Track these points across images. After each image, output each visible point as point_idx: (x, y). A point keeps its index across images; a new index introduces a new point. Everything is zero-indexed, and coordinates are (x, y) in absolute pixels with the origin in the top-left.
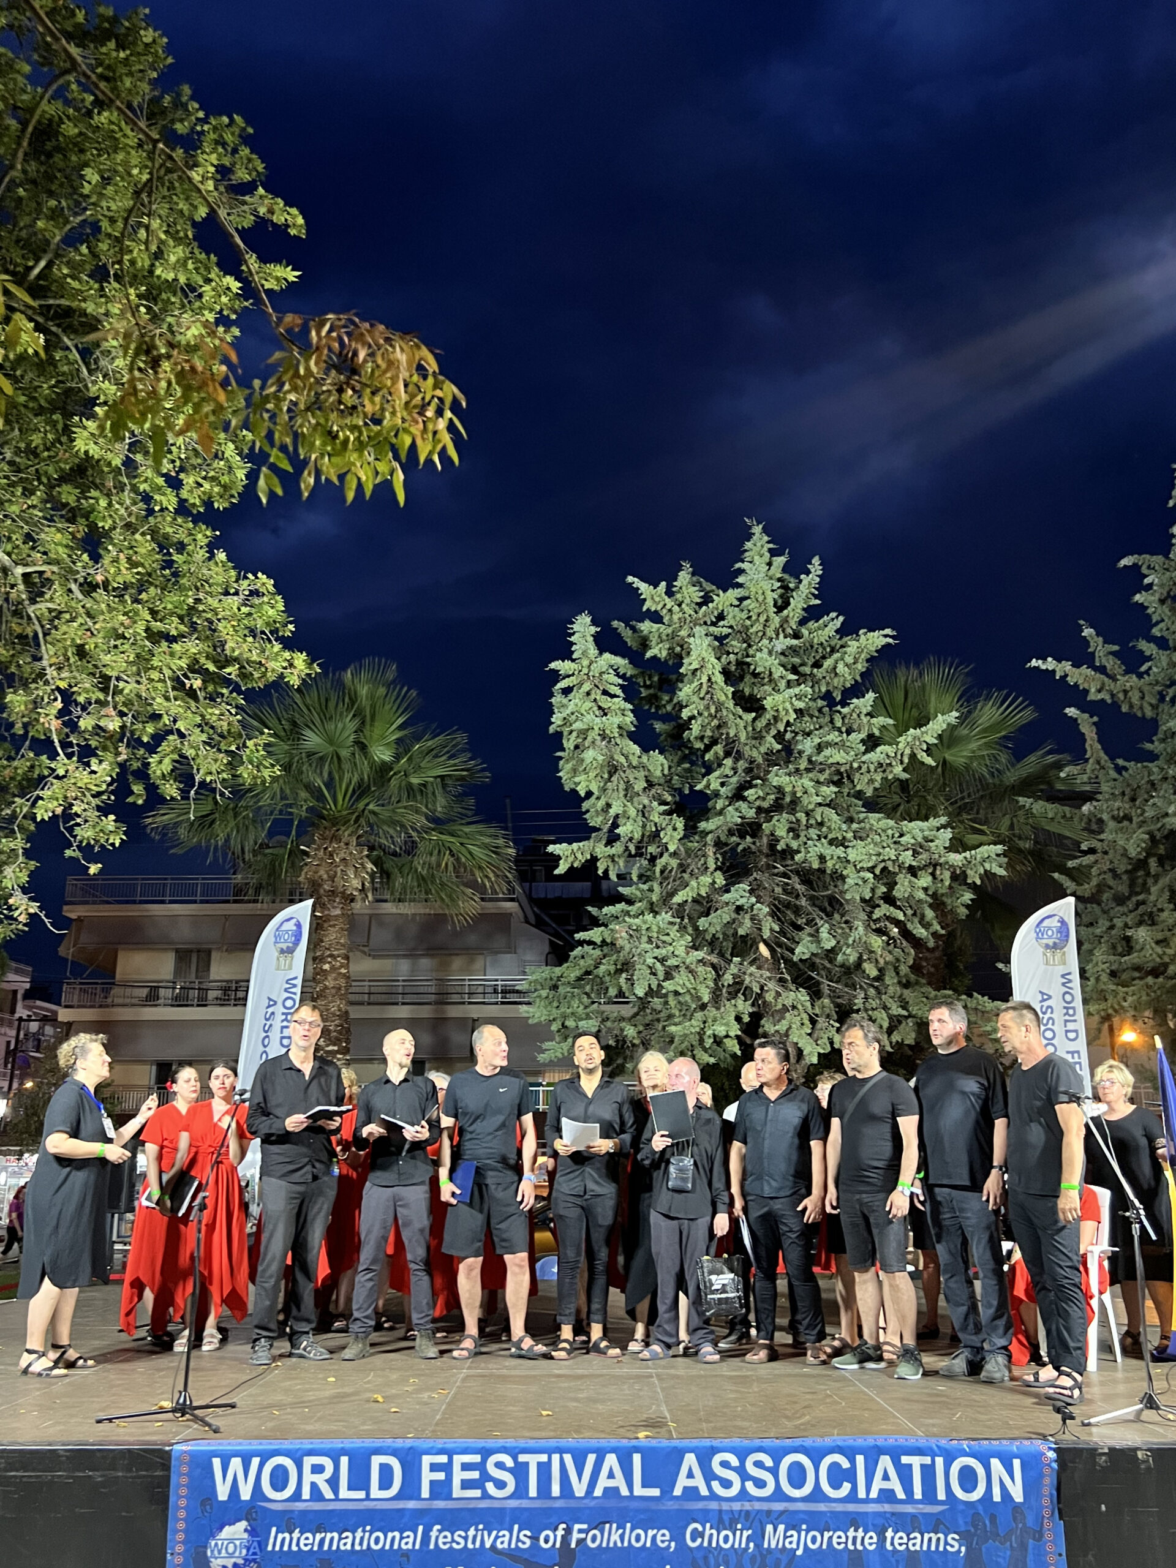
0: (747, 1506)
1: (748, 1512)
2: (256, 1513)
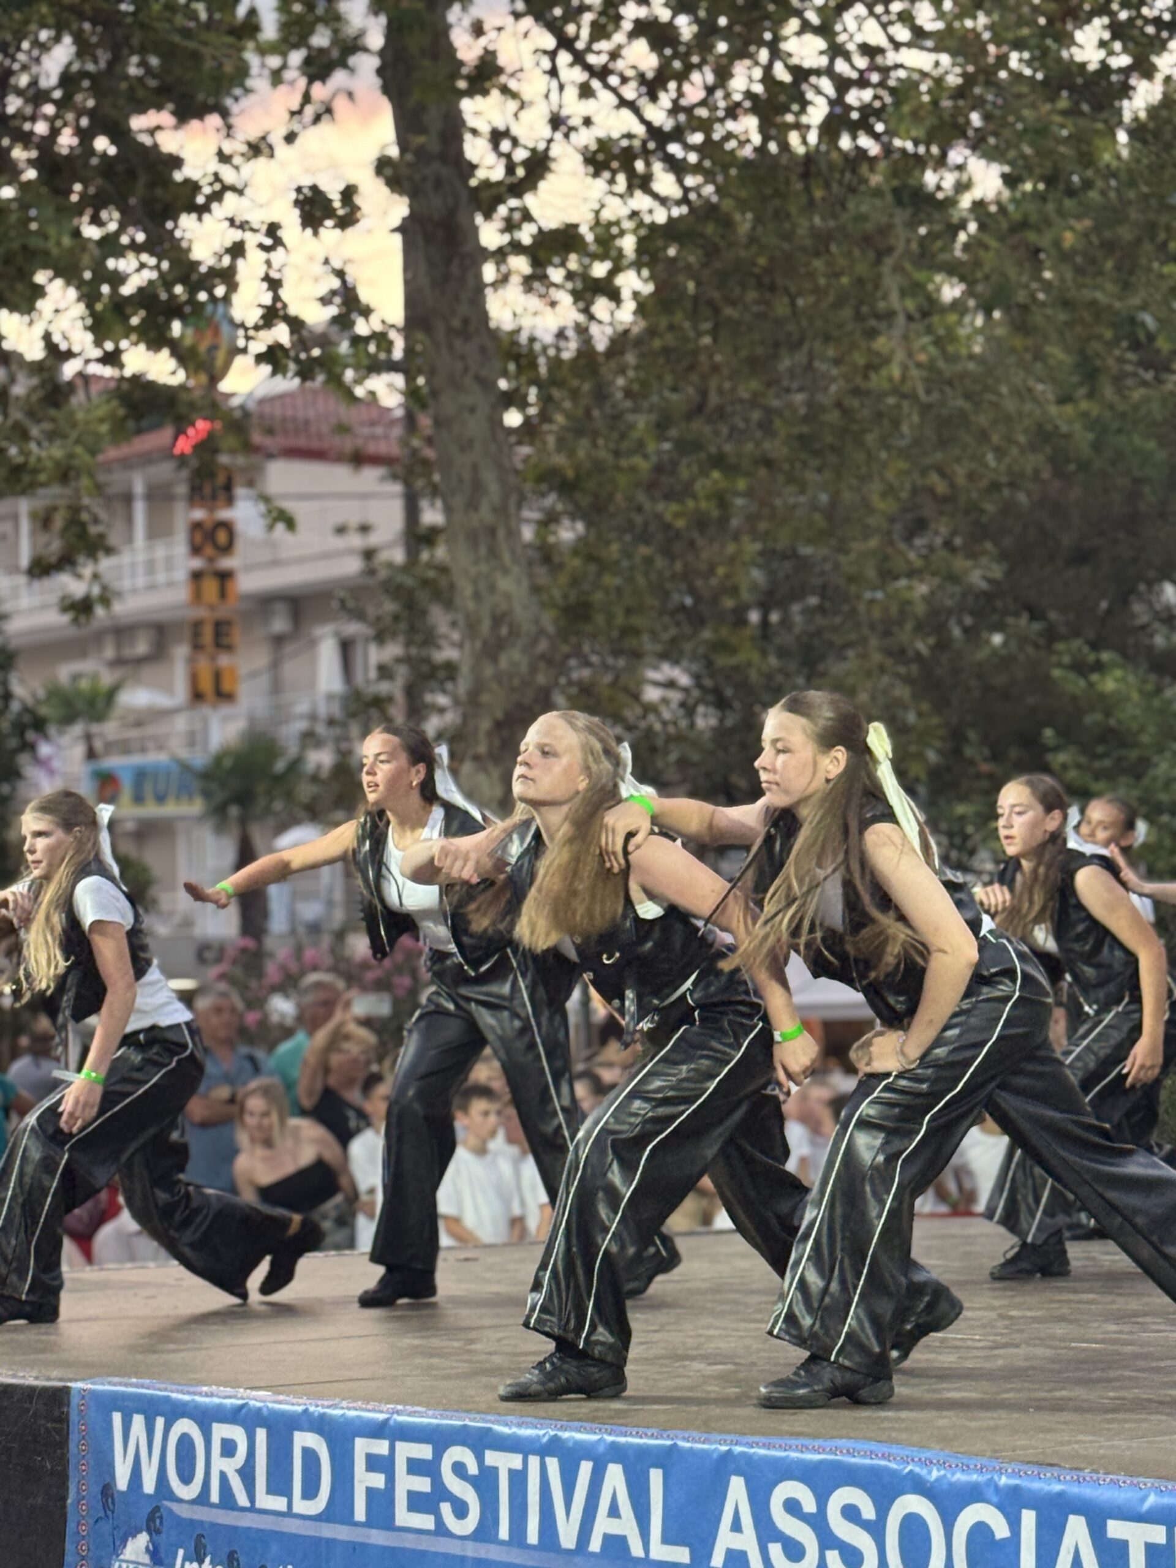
2: (161, 1518)
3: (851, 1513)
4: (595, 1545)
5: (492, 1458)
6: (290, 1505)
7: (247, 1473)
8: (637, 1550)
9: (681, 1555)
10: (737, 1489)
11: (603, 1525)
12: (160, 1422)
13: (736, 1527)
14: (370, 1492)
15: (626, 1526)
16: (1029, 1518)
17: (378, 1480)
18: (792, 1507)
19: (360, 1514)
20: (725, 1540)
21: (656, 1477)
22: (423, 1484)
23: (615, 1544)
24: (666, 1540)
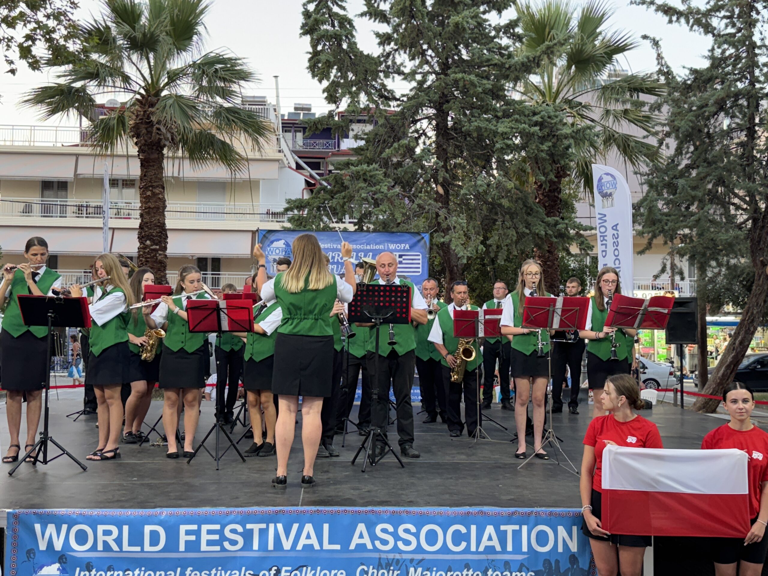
0: (398, 556)
1: (398, 561)
2: (66, 558)
3: (407, 531)
4: (299, 547)
5: (249, 526)
6: (142, 549)
7: (119, 541)
8: (317, 547)
9: (337, 547)
10: (361, 527)
11: (303, 541)
12: (65, 527)
13: (361, 536)
14: (187, 542)
15: (314, 541)
16: (473, 528)
17: (193, 538)
18: (384, 531)
19: (182, 548)
20: (356, 541)
21: (326, 527)
22: (216, 537)
23: (308, 548)
24: (330, 543)
